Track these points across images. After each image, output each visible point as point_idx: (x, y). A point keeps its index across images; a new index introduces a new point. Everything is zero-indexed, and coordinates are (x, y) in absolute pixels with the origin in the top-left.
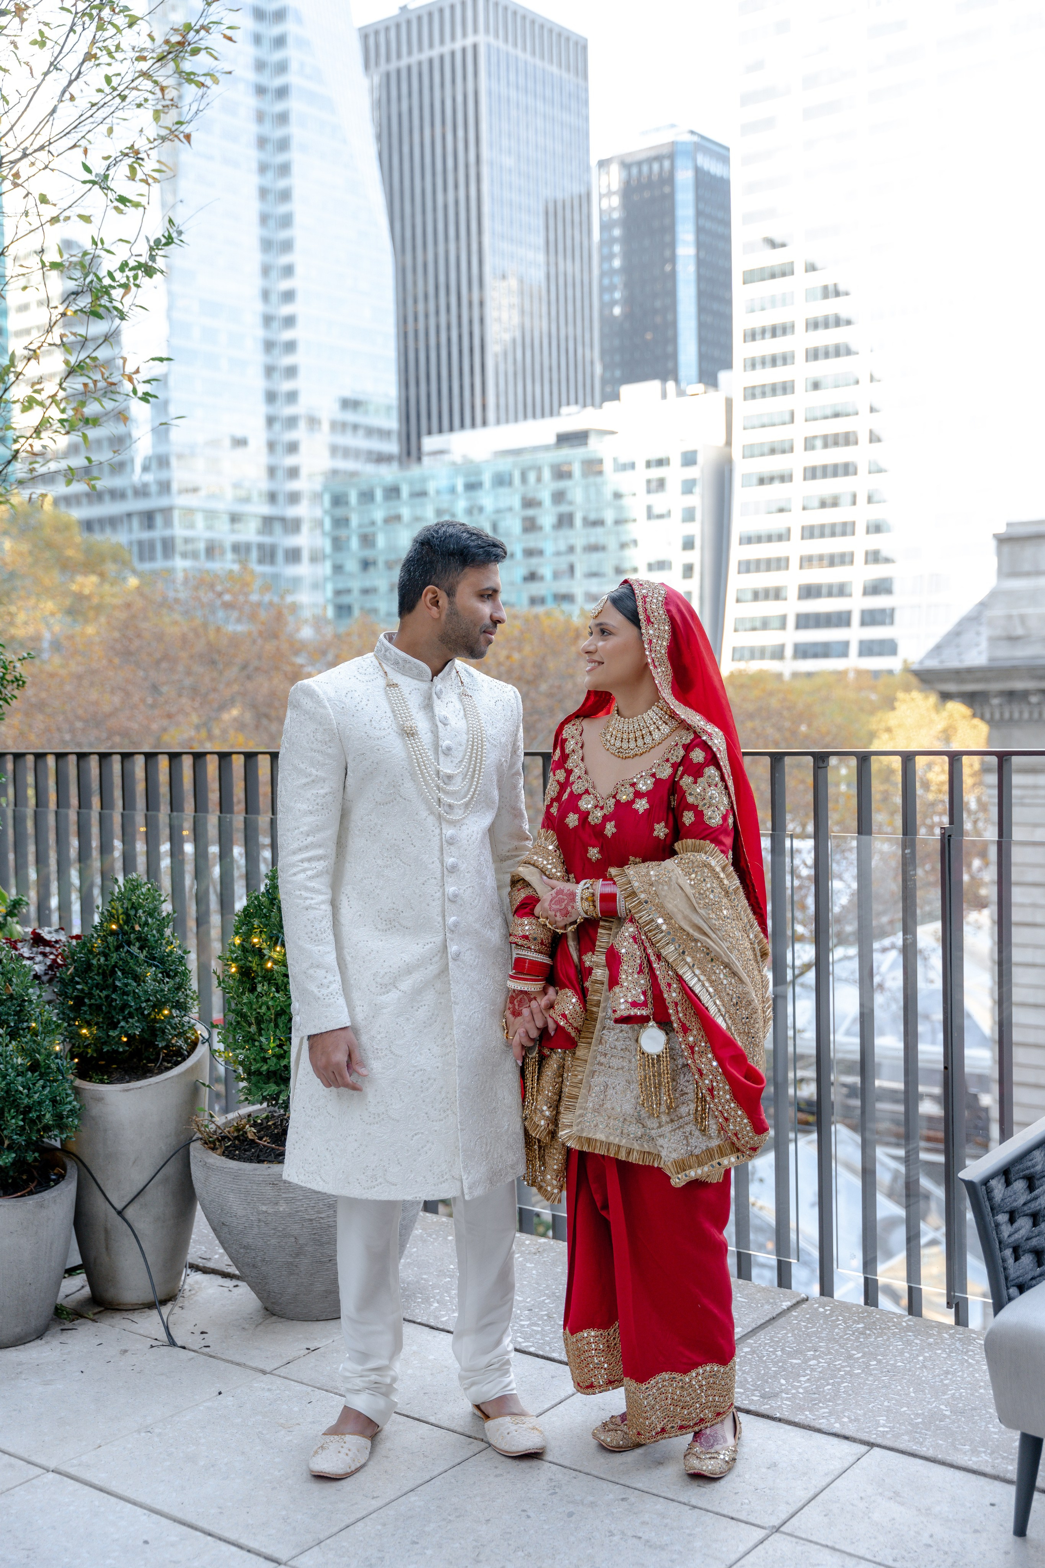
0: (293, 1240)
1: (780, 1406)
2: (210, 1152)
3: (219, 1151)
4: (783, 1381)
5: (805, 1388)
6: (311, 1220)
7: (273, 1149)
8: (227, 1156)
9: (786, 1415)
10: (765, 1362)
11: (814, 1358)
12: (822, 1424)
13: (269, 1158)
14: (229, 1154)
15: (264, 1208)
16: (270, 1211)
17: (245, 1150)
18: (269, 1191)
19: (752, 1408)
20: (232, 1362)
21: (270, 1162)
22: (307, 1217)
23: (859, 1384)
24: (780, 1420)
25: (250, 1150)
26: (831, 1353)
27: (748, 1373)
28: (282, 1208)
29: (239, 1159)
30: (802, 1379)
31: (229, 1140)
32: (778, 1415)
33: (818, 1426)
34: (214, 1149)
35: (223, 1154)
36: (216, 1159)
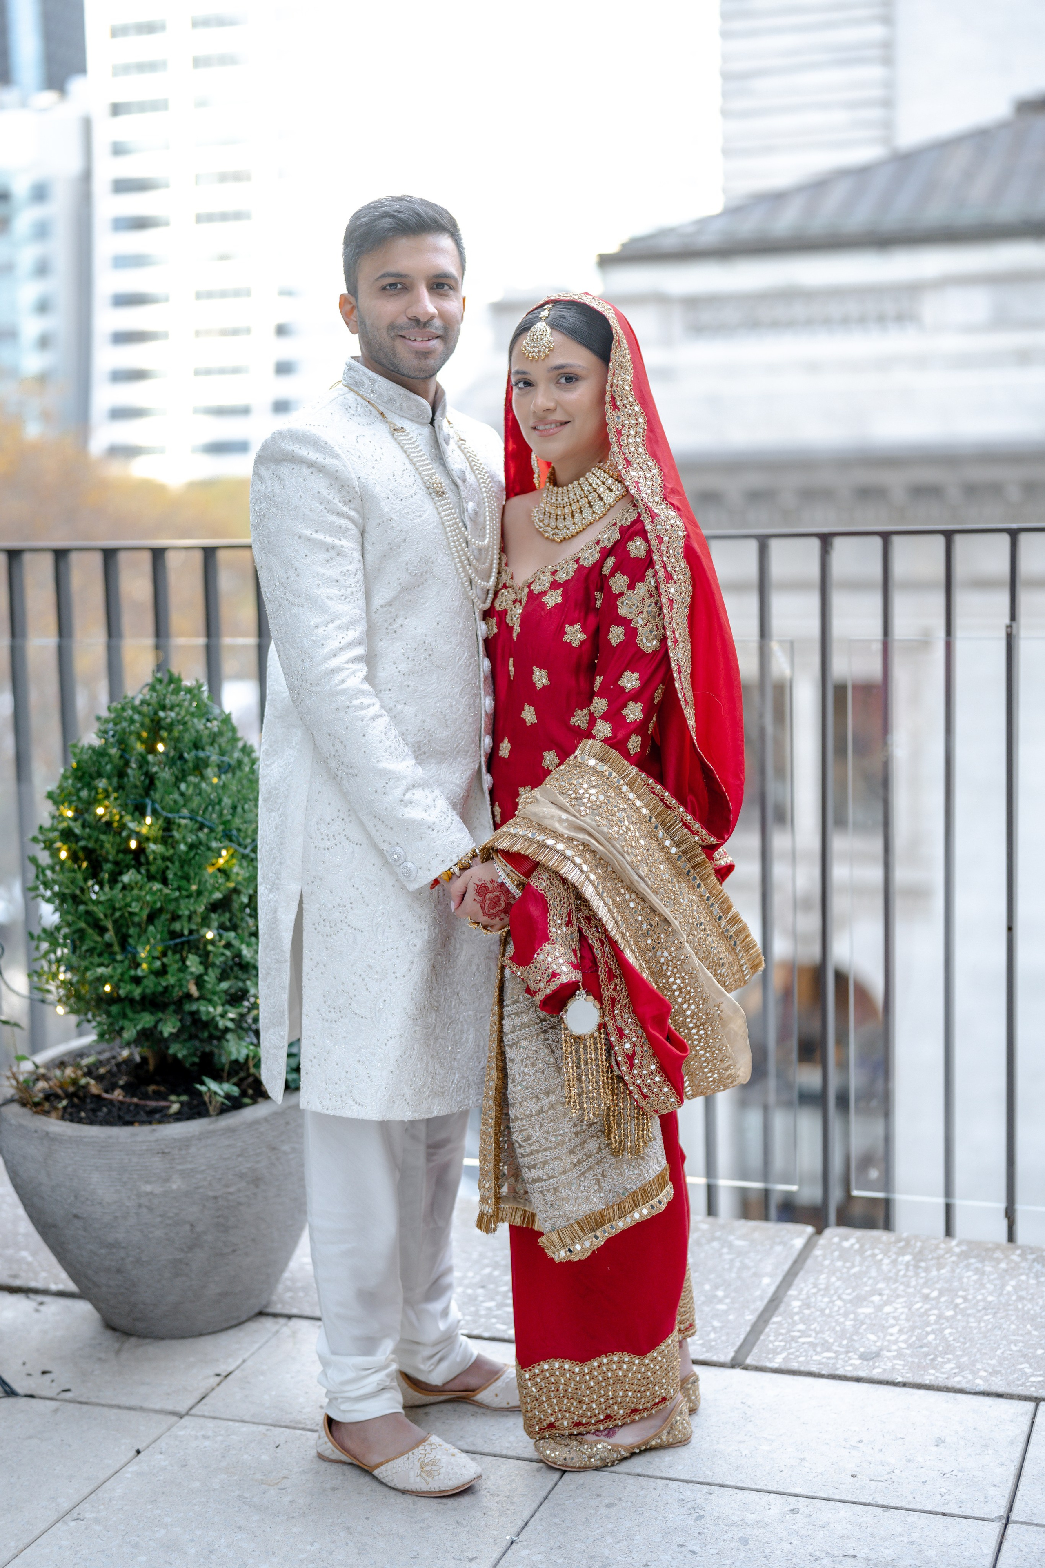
0: (187, 1227)
1: (893, 1368)
2: (44, 1118)
3: (53, 1114)
4: (872, 1337)
5: (905, 1341)
6: (216, 1198)
7: (137, 1105)
8: (72, 1121)
9: (909, 1377)
10: (829, 1316)
11: (887, 1303)
12: (957, 1381)
13: (138, 1118)
14: (71, 1115)
15: (148, 1188)
16: (158, 1190)
17: (94, 1111)
18: (157, 1163)
19: (862, 1374)
20: (119, 1407)
21: (142, 1123)
22: (211, 1194)
23: (964, 1328)
24: (905, 1385)
25: (100, 1110)
26: (898, 1296)
27: (821, 1331)
28: (176, 1184)
29: (92, 1123)
30: (891, 1330)
31: (58, 1097)
32: (900, 1379)
33: (959, 1386)
34: (46, 1113)
35: (63, 1118)
36: (55, 1126)
